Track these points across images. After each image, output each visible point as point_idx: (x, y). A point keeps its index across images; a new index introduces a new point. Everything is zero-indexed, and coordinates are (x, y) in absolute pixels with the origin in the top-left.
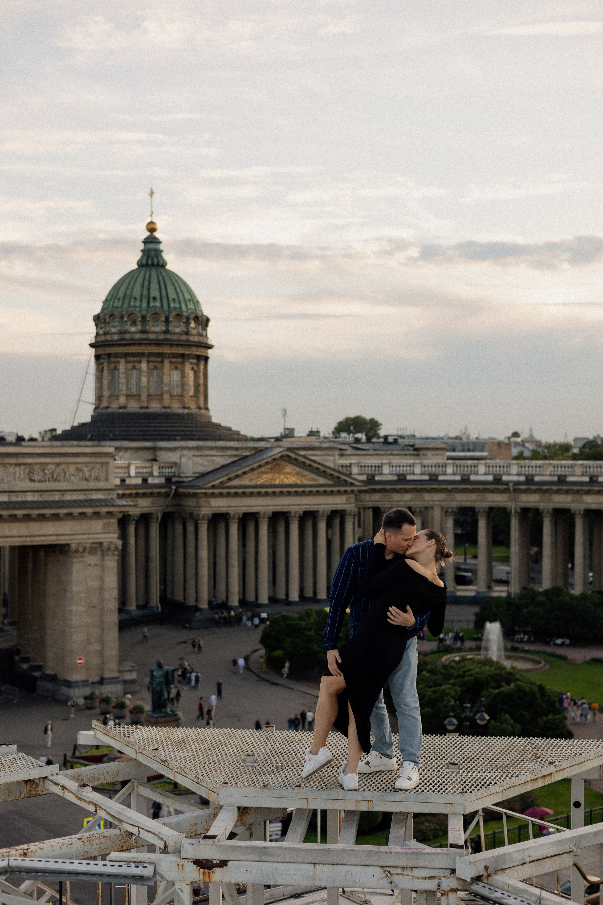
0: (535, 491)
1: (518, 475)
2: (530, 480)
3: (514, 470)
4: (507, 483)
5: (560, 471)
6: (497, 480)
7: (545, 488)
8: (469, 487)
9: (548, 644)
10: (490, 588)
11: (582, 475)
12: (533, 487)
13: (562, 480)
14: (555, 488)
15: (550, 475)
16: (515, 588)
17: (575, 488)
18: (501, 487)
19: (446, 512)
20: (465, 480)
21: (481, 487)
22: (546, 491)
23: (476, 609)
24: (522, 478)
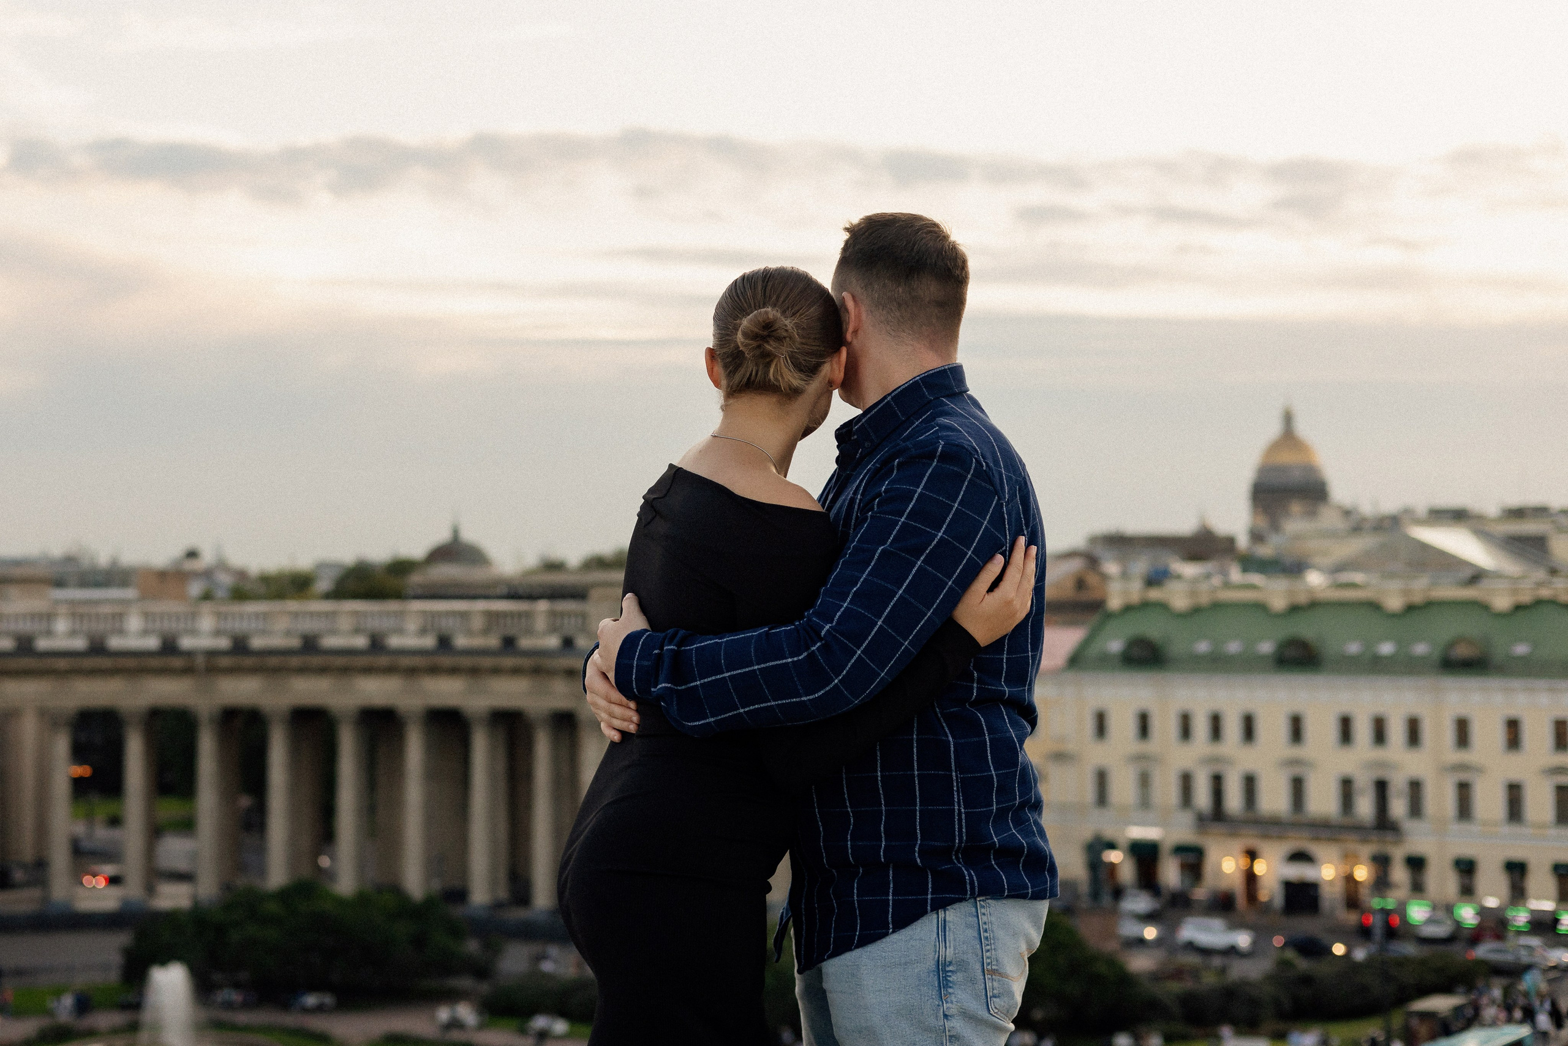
0: (254, 671)
1: (217, 633)
2: (240, 646)
3: (206, 623)
4: (189, 654)
5: (308, 626)
6: (169, 647)
7: (273, 661)
8: (105, 662)
9: (285, 1006)
10: (150, 889)
11: (357, 631)
12: (249, 661)
13: (310, 644)
14: (295, 661)
15: (288, 633)
16: (207, 888)
17: (340, 661)
18: (177, 662)
19: (50, 719)
20: (97, 648)
21: (131, 663)
22: (276, 671)
23: (122, 939)
24: (224, 643)
